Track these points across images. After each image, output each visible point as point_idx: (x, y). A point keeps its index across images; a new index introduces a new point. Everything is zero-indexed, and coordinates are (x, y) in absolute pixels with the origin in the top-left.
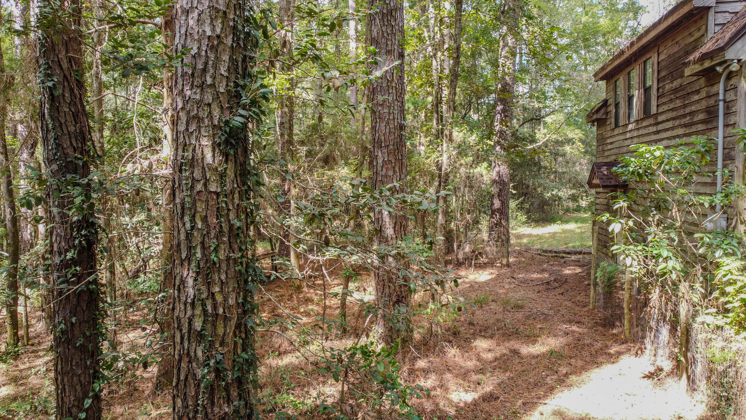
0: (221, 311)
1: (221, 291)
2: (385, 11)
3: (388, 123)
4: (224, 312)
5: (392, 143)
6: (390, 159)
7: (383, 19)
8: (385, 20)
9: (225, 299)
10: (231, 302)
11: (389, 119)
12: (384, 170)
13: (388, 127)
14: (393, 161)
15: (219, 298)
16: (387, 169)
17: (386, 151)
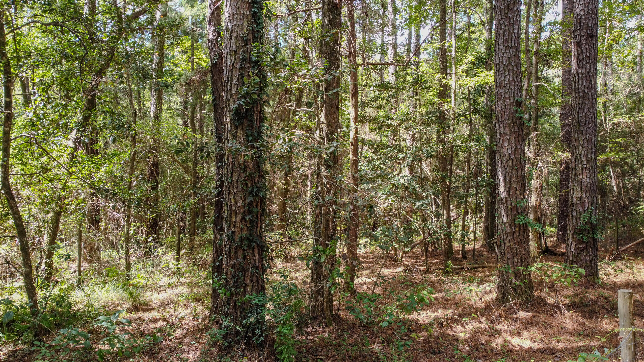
0: (234, 208)
1: (234, 198)
2: (502, 7)
3: (504, 101)
4: (235, 209)
5: (507, 118)
6: (505, 132)
7: (501, 14)
8: (503, 14)
9: (236, 203)
10: (239, 204)
11: (505, 98)
12: (501, 142)
13: (504, 105)
14: (508, 133)
15: (233, 201)
16: (503, 141)
17: (502, 125)
